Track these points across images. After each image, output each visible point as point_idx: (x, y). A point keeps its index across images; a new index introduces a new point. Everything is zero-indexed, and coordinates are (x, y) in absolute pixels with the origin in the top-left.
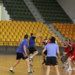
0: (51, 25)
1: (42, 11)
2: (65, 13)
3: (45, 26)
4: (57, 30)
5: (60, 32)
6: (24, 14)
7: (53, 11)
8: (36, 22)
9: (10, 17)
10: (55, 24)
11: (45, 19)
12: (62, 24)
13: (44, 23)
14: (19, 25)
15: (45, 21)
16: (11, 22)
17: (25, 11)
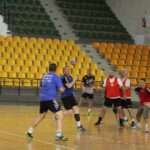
0: (89, 47)
1: (74, 17)
2: (118, 23)
3: (78, 47)
4: (103, 57)
5: (109, 61)
6: (36, 24)
7: (95, 18)
8: (60, 39)
9: (9, 29)
10: (98, 44)
11: (79, 35)
12: (112, 45)
13: (76, 42)
14: (26, 45)
15: (78, 38)
16: (11, 39)
17: (39, 17)
